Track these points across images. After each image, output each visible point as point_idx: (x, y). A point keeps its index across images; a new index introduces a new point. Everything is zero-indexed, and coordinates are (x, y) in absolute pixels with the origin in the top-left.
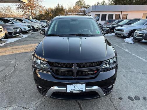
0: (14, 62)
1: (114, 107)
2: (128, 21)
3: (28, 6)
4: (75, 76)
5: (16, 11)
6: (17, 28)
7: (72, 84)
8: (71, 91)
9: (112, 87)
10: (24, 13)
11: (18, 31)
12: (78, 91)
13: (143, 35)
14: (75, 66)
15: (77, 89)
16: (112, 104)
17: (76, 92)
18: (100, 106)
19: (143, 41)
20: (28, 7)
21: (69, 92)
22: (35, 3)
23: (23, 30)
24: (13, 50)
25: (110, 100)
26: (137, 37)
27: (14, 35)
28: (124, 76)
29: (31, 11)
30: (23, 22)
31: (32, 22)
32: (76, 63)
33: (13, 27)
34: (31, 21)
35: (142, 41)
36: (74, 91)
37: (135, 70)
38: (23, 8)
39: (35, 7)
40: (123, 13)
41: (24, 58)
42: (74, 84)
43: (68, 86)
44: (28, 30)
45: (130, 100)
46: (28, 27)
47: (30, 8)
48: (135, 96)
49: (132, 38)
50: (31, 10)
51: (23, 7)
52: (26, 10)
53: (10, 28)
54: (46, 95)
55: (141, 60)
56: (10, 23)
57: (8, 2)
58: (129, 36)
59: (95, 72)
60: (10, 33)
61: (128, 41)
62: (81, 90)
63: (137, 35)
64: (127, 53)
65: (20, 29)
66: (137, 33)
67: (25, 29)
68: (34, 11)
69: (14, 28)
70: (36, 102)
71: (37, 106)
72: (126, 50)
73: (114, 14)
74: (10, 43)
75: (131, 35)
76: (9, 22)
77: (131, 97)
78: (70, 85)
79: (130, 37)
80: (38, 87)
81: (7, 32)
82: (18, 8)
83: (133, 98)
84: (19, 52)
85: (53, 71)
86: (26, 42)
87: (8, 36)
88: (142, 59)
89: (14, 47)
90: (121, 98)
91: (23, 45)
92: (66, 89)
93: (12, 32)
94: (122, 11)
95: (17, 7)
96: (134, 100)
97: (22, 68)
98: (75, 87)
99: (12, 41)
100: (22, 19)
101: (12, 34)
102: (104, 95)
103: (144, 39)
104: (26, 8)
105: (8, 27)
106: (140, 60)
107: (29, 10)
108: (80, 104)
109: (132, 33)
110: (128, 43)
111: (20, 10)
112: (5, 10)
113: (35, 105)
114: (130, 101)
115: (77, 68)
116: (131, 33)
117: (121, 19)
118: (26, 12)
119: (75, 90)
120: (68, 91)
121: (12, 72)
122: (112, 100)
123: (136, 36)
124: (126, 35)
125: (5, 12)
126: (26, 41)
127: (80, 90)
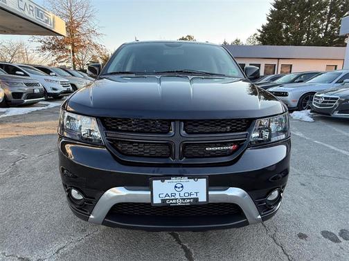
0: (15, 153)
1: (286, 258)
2: (296, 76)
3: (67, 43)
4: (177, 157)
5: (37, 55)
6: (36, 84)
7: (168, 177)
8: (163, 201)
9: (279, 198)
10: (57, 59)
11: (37, 91)
12: (184, 199)
13: (335, 102)
14: (177, 129)
15: (182, 194)
16: (280, 250)
17: (179, 203)
18: (246, 255)
19: (336, 114)
20: (66, 47)
21: (160, 202)
22: (82, 37)
23: (50, 91)
24: (19, 129)
25: (272, 240)
26: (320, 106)
27: (26, 101)
28: (304, 185)
29: (74, 56)
30: (51, 74)
31: (73, 75)
32: (181, 121)
33: (26, 81)
34: (70, 74)
35: (332, 116)
36: (174, 201)
37: (327, 172)
38: (54, 47)
39: (82, 46)
40: (282, 62)
41: (43, 145)
42: (173, 179)
43: (156, 184)
44: (62, 93)
45: (330, 239)
46: (63, 84)
47: (70, 47)
48: (341, 230)
49: (309, 111)
50: (73, 52)
51: (54, 45)
52: (60, 54)
53: (18, 83)
54: (92, 217)
55: (339, 152)
56: (21, 75)
57: (20, 31)
58: (300, 107)
59: (231, 148)
60: (17, 95)
61: (300, 117)
62: (195, 196)
63: (320, 103)
64: (301, 138)
65: (41, 87)
66: (319, 97)
67: (54, 89)
68: (80, 55)
69: (28, 85)
70: (62, 245)
71: (64, 255)
72: (298, 134)
73: (263, 63)
74: (14, 116)
75: (305, 105)
76: (17, 72)
77: (331, 233)
78: (163, 181)
79: (304, 110)
80: (70, 196)
81: (10, 93)
82: (44, 48)
83: (337, 235)
84: (33, 133)
85: (113, 143)
86: (52, 115)
87: (10, 101)
88: (341, 151)
89: (23, 124)
90: (302, 236)
91: (46, 120)
92: (149, 193)
93: (22, 94)
94: (279, 59)
95: (41, 44)
96: (341, 239)
97: (35, 166)
98: (176, 187)
99: (20, 113)
100: (49, 68)
101: (20, 98)
102: (259, 217)
103: (336, 110)
104: (62, 49)
105: (14, 80)
106: (334, 151)
107: (68, 53)
108: (189, 250)
109: (307, 99)
110: (300, 120)
111: (48, 52)
112: (12, 53)
113: (57, 252)
114: (330, 241)
115: (183, 132)
116: (305, 101)
117: (279, 73)
118: (60, 57)
119: (177, 196)
120: (157, 201)
121: (5, 175)
122: (278, 241)
123: (317, 104)
124: (295, 105)
125: (12, 56)
126: (53, 113)
127: (192, 196)
